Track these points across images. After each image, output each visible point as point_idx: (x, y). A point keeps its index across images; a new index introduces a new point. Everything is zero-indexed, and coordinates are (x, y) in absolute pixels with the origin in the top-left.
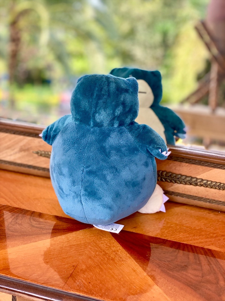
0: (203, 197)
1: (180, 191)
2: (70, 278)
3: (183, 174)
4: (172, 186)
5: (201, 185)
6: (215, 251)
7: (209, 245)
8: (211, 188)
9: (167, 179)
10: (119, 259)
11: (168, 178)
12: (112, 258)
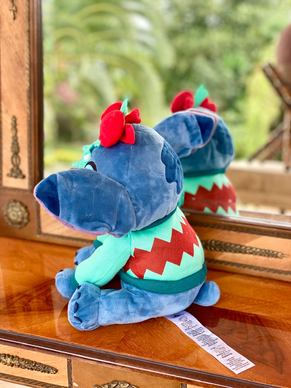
1: (230, 260)
2: (122, 342)
3: (232, 242)
4: (221, 254)
5: (250, 253)
6: (262, 316)
7: (257, 311)
9: (216, 247)
10: (168, 326)
12: (161, 324)
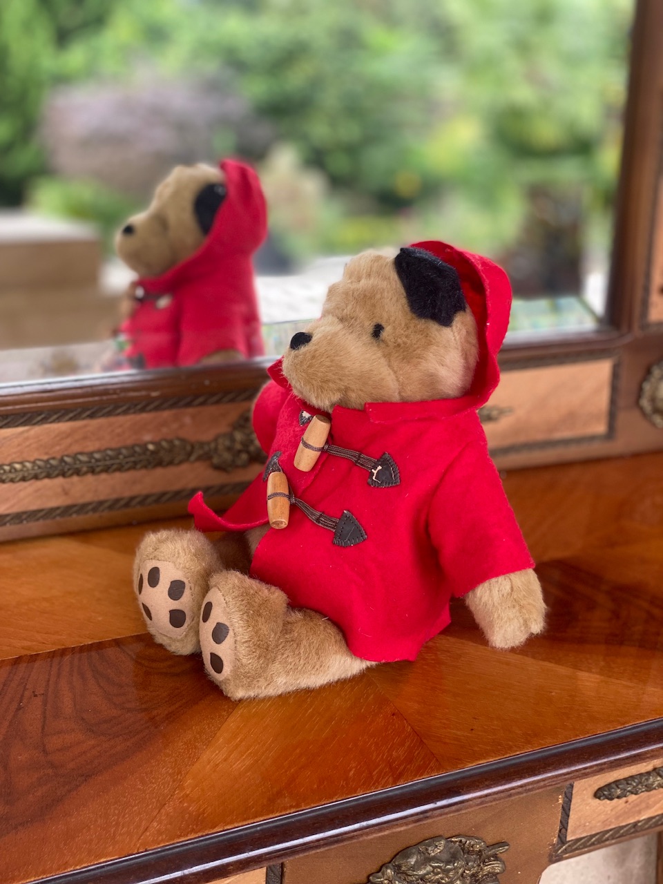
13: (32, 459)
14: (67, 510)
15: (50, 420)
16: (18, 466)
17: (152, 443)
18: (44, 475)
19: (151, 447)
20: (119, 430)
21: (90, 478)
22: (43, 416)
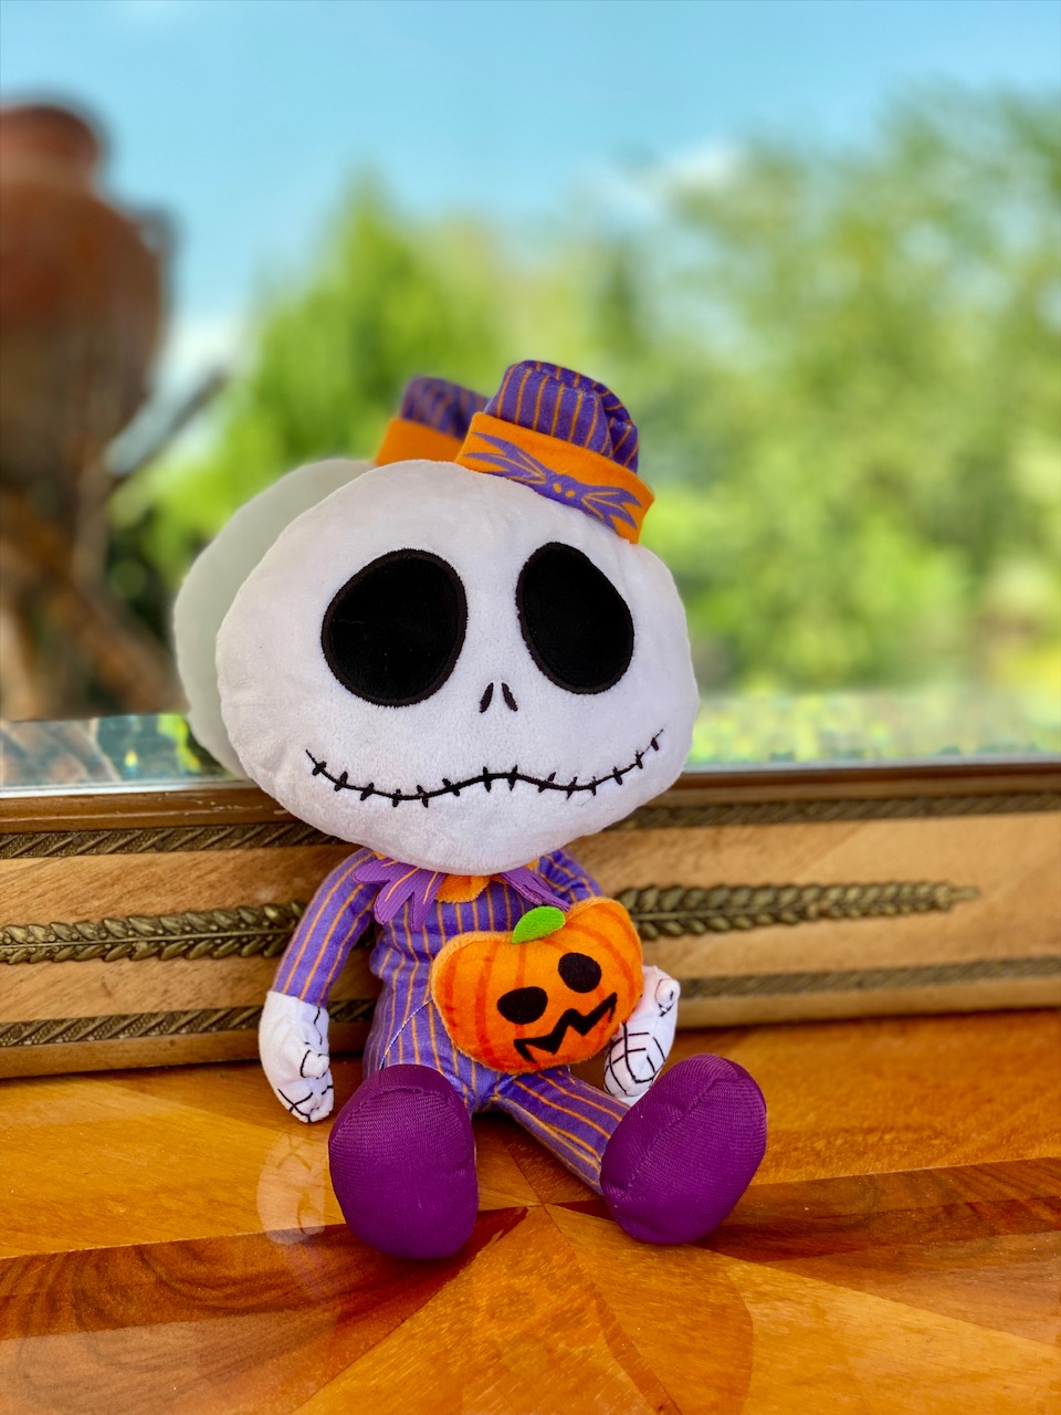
0: (832, 967)
1: (728, 968)
4: (687, 952)
5: (823, 915)
7: (1033, 1146)
8: (865, 914)
9: (667, 921)
11: (673, 916)
13: (47, 923)
14: (111, 1026)
15: (80, 849)
16: (19, 934)
17: (272, 906)
18: (66, 952)
19: (271, 913)
20: (213, 877)
21: (155, 966)
22: (69, 839)
